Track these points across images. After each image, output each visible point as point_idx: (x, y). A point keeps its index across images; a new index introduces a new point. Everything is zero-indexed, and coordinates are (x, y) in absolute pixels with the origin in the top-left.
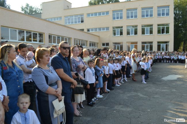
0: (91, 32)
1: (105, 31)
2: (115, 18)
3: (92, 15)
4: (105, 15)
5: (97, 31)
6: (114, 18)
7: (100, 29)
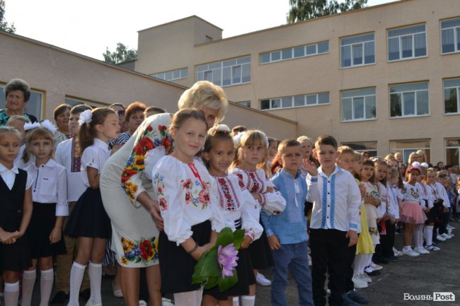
0: (271, 109)
1: (317, 104)
2: (350, 60)
3: (276, 56)
4: (317, 53)
5: (291, 105)
6: (346, 63)
7: (299, 99)
